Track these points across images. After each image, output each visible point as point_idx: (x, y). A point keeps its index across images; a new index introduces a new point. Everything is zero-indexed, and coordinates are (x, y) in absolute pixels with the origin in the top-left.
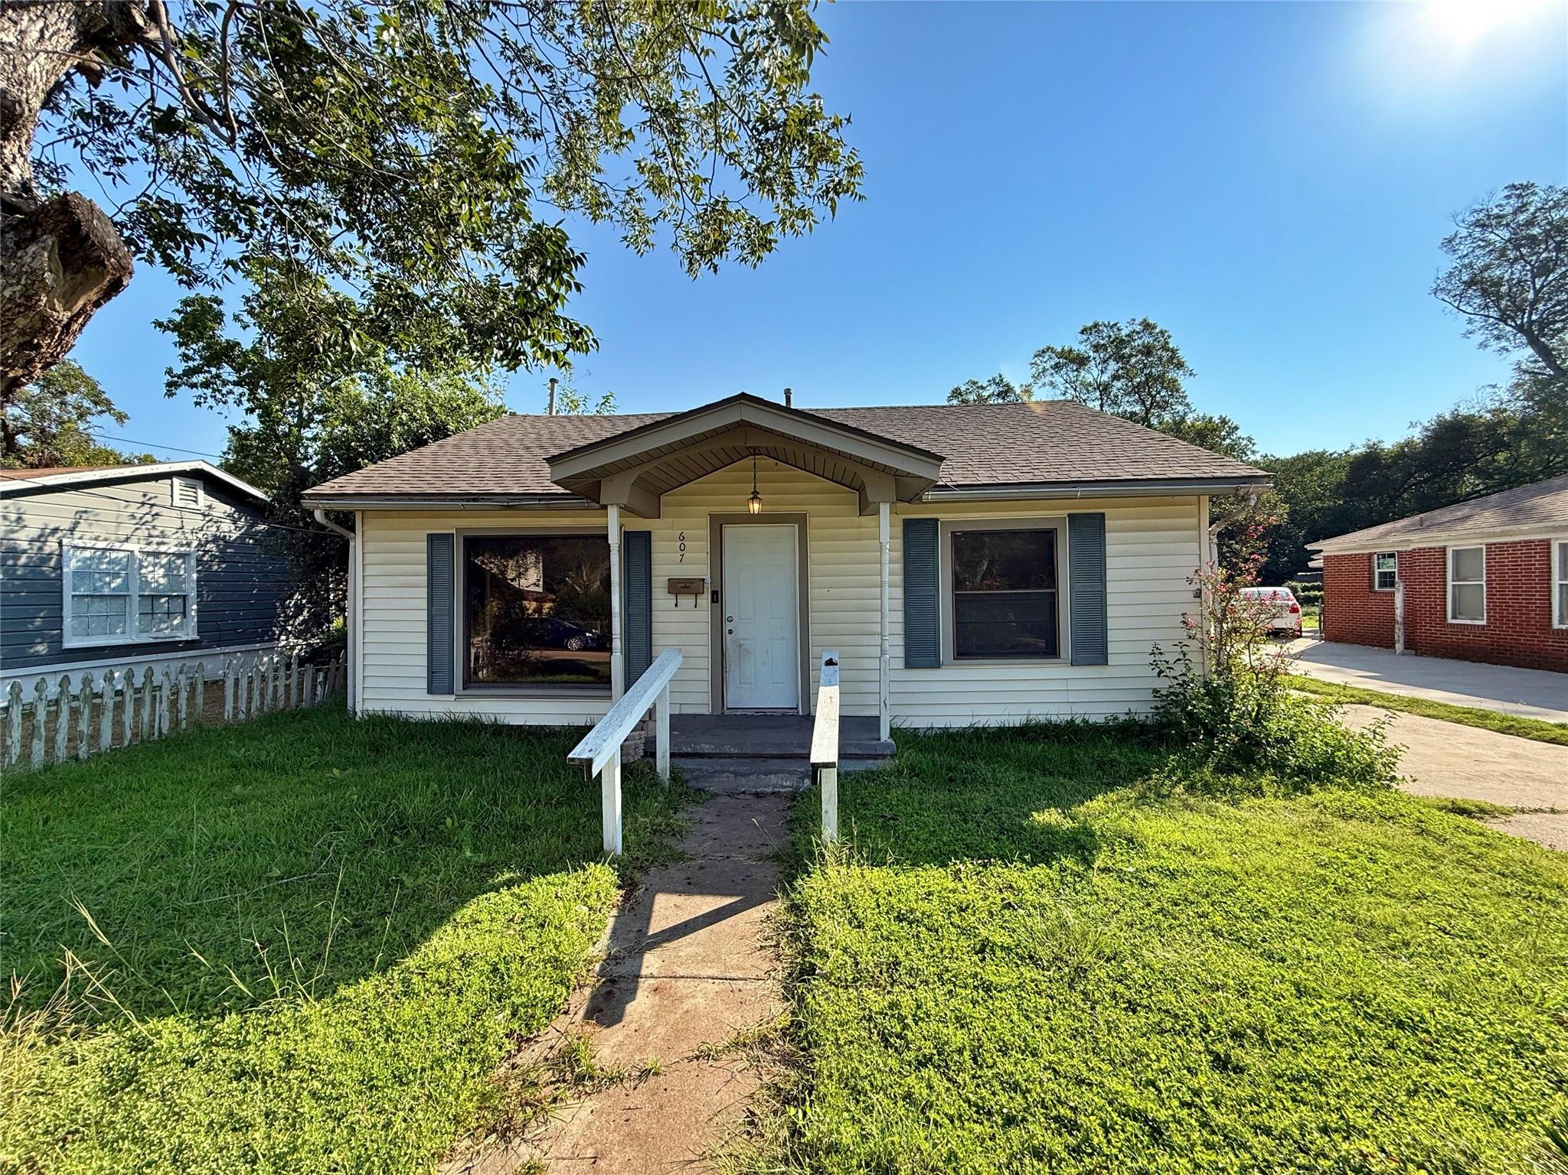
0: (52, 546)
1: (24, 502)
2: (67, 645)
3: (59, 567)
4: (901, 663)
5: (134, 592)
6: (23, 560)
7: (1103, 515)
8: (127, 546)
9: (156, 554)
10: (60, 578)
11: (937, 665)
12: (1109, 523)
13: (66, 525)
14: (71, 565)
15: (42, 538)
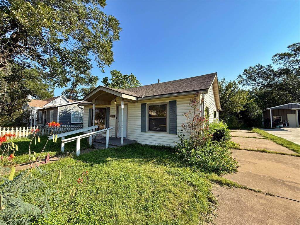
0: (70, 111)
1: (68, 106)
2: (71, 123)
3: (71, 113)
4: (140, 131)
5: (79, 117)
6: (67, 113)
7: (176, 101)
8: (78, 111)
9: (82, 112)
10: (71, 115)
11: (146, 132)
12: (177, 103)
13: (72, 108)
14: (72, 113)
15: (69, 110)
